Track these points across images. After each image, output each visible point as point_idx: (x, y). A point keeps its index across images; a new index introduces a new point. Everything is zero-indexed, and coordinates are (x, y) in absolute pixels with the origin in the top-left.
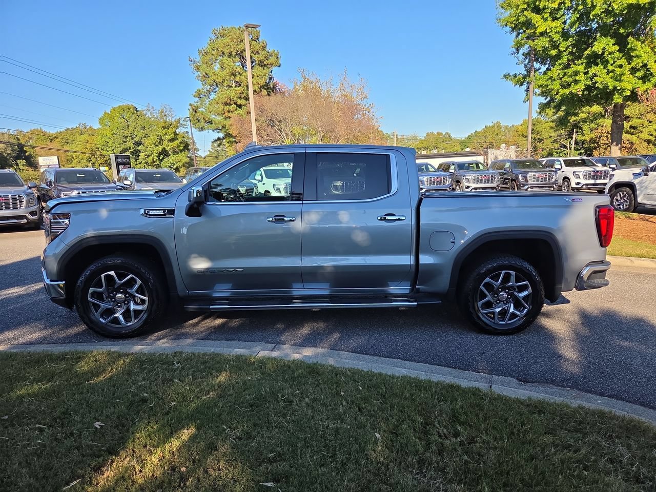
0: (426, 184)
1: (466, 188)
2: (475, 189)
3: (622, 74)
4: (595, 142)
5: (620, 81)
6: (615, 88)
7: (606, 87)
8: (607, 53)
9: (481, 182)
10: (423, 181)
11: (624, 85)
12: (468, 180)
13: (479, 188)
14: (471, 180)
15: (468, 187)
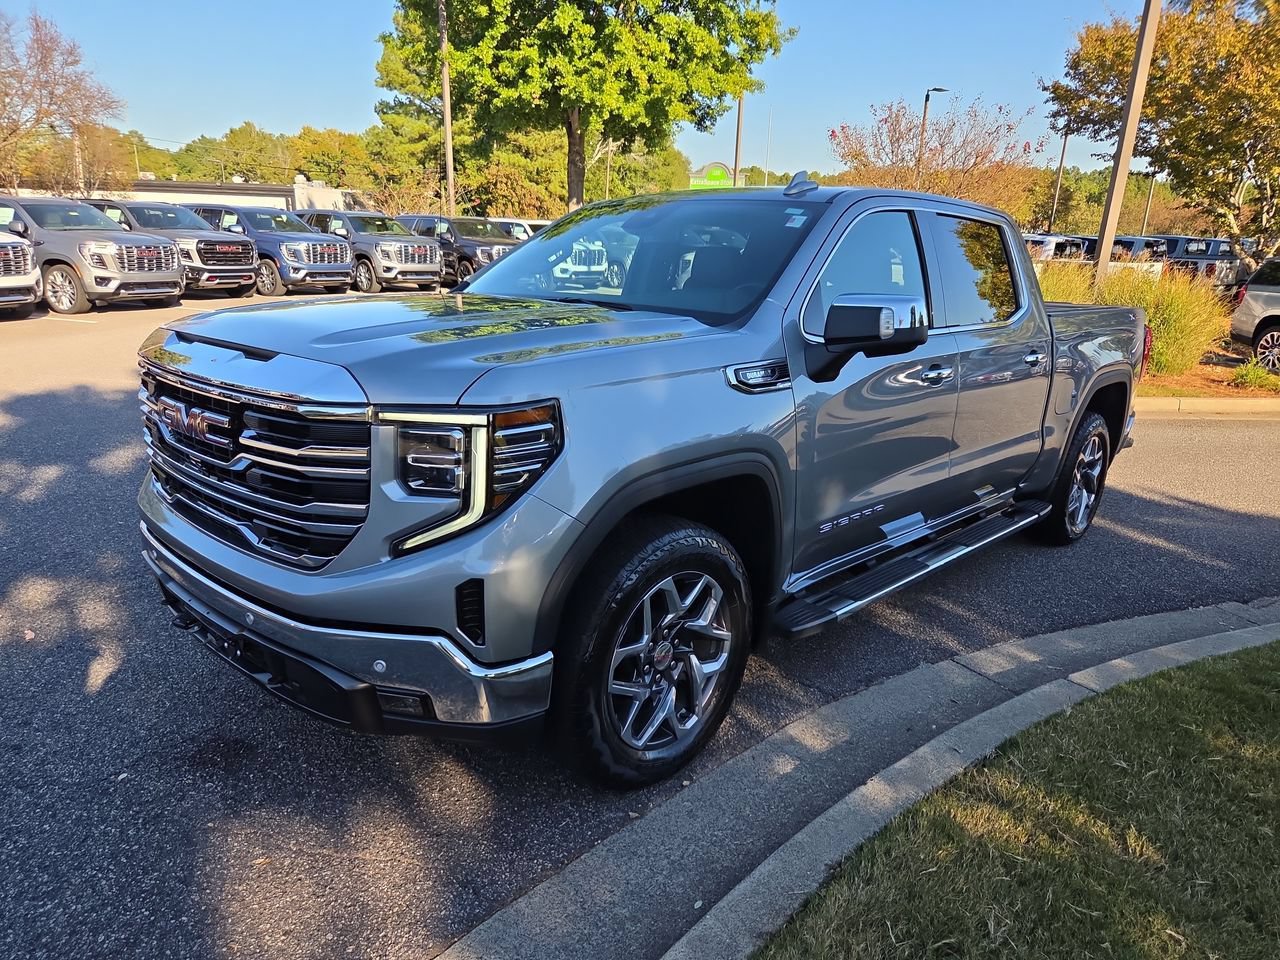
0: (306, 259)
1: (385, 271)
2: (403, 273)
3: (602, 81)
4: (487, 192)
5: (601, 91)
6: (592, 104)
7: (580, 99)
8: (575, 35)
9: (413, 261)
10: (299, 251)
11: (606, 99)
12: (386, 254)
13: (411, 273)
14: (392, 255)
15: (388, 269)
